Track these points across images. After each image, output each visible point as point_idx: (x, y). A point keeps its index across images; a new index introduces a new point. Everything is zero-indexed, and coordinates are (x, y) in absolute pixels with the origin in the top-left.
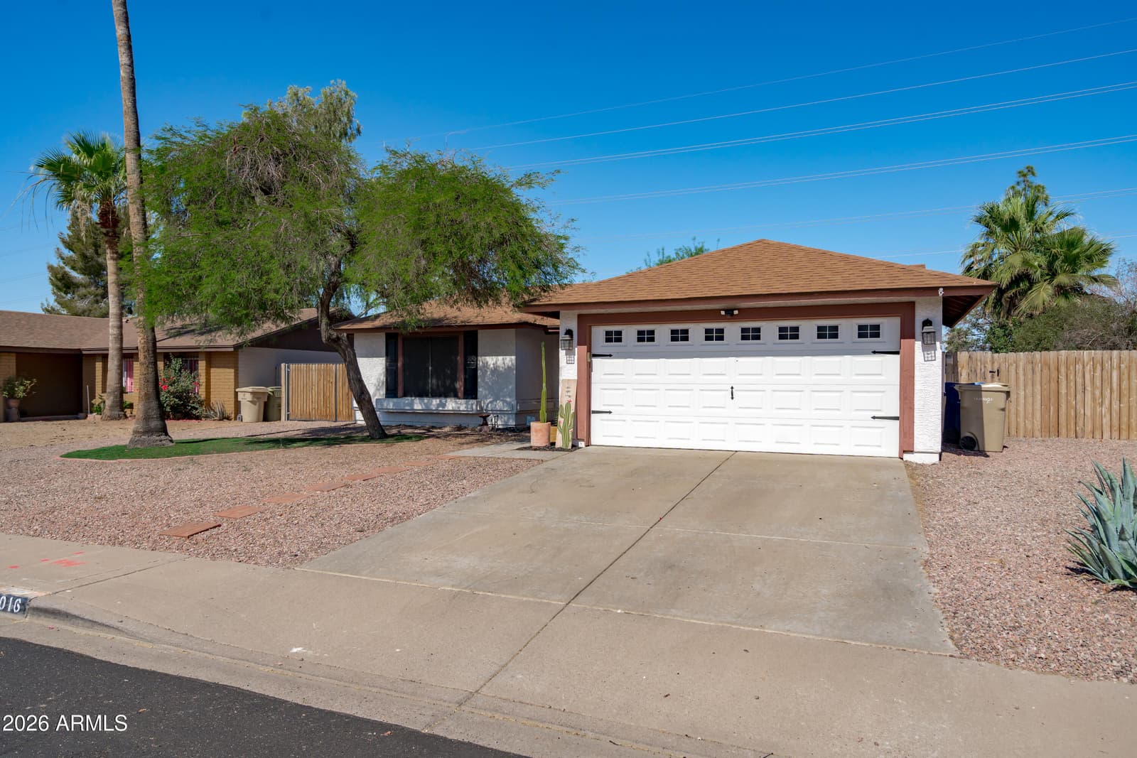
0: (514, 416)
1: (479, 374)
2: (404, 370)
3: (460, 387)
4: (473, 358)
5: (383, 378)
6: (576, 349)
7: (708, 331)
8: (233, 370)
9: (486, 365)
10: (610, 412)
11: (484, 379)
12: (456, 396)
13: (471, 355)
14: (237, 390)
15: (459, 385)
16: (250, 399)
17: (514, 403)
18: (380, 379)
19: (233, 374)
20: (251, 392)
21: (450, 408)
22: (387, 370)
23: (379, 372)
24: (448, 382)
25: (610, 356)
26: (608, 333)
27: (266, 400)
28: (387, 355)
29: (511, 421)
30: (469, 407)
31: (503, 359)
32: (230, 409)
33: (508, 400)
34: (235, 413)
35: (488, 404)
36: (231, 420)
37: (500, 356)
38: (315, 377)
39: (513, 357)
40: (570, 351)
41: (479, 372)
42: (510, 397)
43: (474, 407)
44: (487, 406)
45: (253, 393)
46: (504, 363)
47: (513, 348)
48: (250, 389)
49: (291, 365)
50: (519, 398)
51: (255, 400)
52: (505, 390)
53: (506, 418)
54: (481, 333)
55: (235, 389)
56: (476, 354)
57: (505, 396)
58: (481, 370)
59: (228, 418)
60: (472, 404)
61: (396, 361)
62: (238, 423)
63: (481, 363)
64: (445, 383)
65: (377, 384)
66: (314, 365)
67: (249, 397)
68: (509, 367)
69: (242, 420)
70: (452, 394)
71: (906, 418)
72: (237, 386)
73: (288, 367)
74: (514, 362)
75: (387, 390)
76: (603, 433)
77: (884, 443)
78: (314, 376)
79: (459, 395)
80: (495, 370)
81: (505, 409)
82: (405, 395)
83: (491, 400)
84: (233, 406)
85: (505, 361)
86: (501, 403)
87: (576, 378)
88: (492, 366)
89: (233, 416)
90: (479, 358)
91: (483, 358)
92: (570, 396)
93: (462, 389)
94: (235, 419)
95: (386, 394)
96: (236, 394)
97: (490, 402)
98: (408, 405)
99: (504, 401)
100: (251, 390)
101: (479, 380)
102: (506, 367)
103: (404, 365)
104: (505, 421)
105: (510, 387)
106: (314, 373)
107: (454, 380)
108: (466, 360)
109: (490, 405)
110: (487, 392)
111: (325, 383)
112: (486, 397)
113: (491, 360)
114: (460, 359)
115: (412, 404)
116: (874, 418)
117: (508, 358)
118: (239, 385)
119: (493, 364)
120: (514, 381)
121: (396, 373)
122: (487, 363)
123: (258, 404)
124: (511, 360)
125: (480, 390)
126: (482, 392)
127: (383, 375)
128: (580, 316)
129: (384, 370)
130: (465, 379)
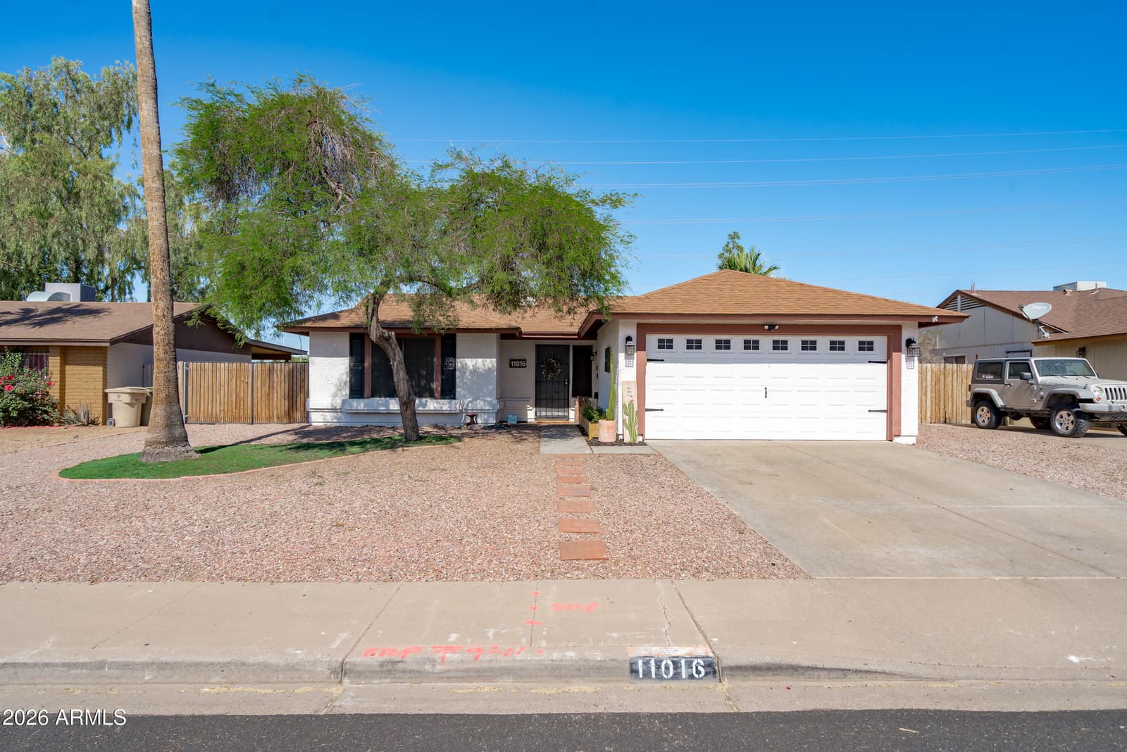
0: (494, 415)
1: (457, 376)
2: (373, 370)
3: (437, 387)
4: (451, 359)
5: (346, 378)
6: (635, 354)
7: (746, 342)
8: (101, 368)
9: (465, 367)
10: (662, 410)
11: (463, 380)
12: (432, 396)
13: (449, 356)
14: (106, 391)
15: (436, 385)
16: (128, 401)
17: (495, 402)
18: (342, 379)
19: (102, 372)
20: (129, 393)
21: (432, 408)
22: (351, 369)
23: (340, 372)
24: (423, 382)
25: (662, 360)
26: (660, 341)
27: (145, 402)
28: (351, 354)
29: (491, 419)
30: (453, 406)
31: (483, 361)
32: (97, 412)
33: (488, 399)
34: (103, 418)
35: (468, 404)
36: (98, 425)
37: (480, 358)
38: (224, 377)
39: (494, 360)
40: (629, 355)
41: (457, 373)
42: (490, 397)
43: (458, 406)
44: (468, 405)
45: (132, 394)
46: (484, 365)
47: (494, 350)
48: (128, 389)
49: (191, 364)
50: (501, 398)
51: (134, 402)
52: (485, 390)
53: (486, 417)
54: (459, 337)
55: (103, 389)
56: (454, 356)
57: (485, 396)
58: (460, 371)
59: (93, 423)
60: (456, 404)
61: (362, 361)
62: (108, 428)
63: (460, 365)
64: (419, 382)
65: (338, 384)
66: (223, 364)
67: (127, 398)
68: (489, 369)
69: (114, 425)
70: (428, 394)
71: (892, 411)
72: (105, 386)
73: (187, 366)
74: (495, 364)
75: (351, 390)
76: (655, 428)
77: (876, 429)
78: (222, 377)
79: (436, 395)
80: (475, 371)
81: (487, 408)
82: (373, 396)
83: (470, 399)
84: (101, 409)
85: (487, 363)
86: (482, 402)
87: (635, 380)
88: (471, 368)
89: (101, 420)
90: (458, 360)
91: (462, 359)
92: (631, 396)
93: (439, 389)
94: (104, 423)
95: (350, 394)
96: (105, 396)
97: (470, 402)
98: (382, 405)
99: (485, 401)
100: (129, 391)
101: (457, 380)
102: (487, 368)
103: (373, 364)
104: (484, 419)
105: (491, 387)
106: (222, 372)
107: (430, 379)
108: (443, 361)
109: (470, 405)
110: (466, 393)
111: (238, 383)
112: (464, 397)
113: (470, 363)
114: (437, 360)
115: (387, 405)
116: (870, 411)
117: (488, 360)
118: (108, 385)
119: (473, 366)
120: (494, 382)
121: (362, 372)
122: (466, 365)
123: (136, 406)
124: (492, 362)
125: (458, 390)
126: (460, 392)
127: (345, 375)
128: (639, 325)
129: (348, 369)
130: (442, 380)
